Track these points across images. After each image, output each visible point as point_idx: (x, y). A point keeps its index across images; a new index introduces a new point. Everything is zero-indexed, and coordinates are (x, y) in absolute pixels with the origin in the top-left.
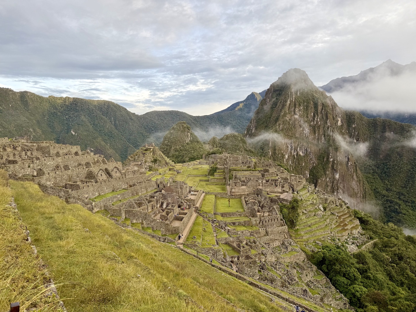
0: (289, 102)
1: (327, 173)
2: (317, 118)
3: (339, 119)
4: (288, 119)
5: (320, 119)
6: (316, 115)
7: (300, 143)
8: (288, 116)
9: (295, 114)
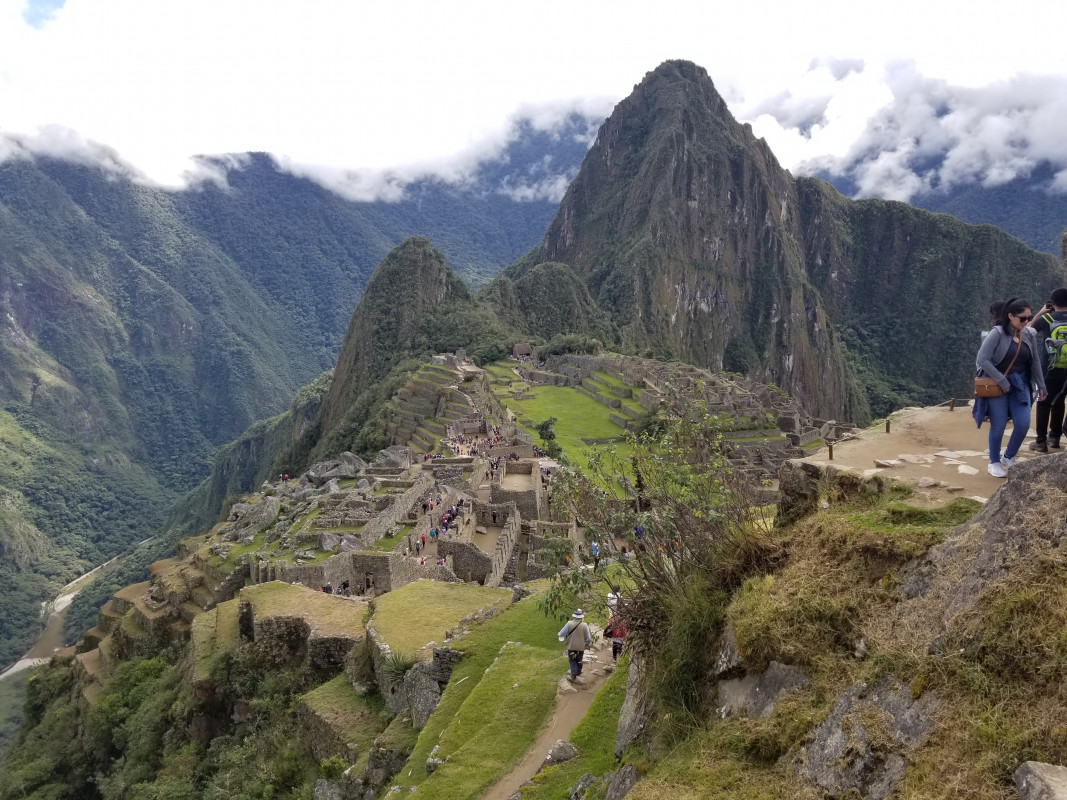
0: (673, 164)
1: (767, 354)
2: (742, 207)
3: (784, 204)
4: (673, 213)
5: (747, 210)
6: (739, 200)
7: (703, 279)
8: (674, 203)
9: (690, 197)
